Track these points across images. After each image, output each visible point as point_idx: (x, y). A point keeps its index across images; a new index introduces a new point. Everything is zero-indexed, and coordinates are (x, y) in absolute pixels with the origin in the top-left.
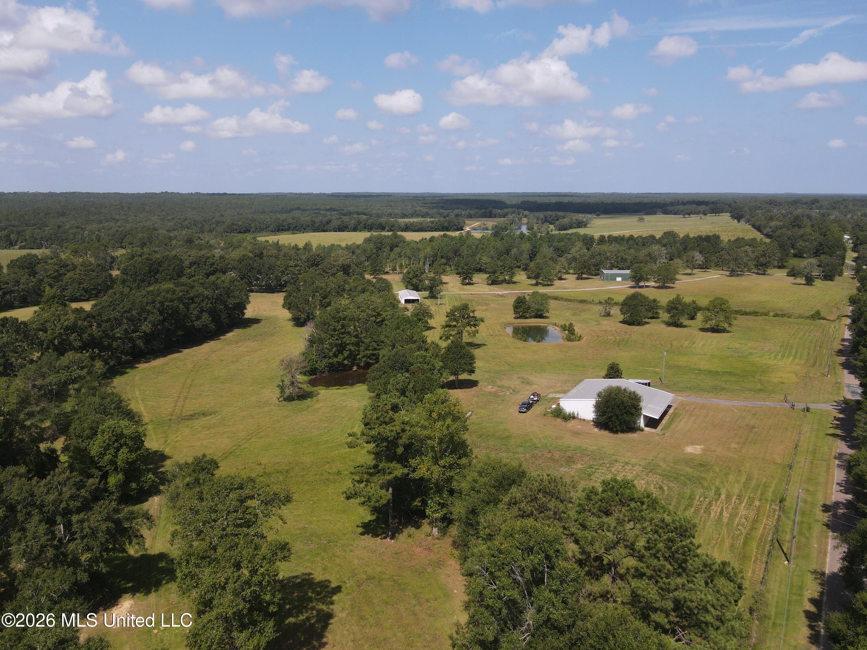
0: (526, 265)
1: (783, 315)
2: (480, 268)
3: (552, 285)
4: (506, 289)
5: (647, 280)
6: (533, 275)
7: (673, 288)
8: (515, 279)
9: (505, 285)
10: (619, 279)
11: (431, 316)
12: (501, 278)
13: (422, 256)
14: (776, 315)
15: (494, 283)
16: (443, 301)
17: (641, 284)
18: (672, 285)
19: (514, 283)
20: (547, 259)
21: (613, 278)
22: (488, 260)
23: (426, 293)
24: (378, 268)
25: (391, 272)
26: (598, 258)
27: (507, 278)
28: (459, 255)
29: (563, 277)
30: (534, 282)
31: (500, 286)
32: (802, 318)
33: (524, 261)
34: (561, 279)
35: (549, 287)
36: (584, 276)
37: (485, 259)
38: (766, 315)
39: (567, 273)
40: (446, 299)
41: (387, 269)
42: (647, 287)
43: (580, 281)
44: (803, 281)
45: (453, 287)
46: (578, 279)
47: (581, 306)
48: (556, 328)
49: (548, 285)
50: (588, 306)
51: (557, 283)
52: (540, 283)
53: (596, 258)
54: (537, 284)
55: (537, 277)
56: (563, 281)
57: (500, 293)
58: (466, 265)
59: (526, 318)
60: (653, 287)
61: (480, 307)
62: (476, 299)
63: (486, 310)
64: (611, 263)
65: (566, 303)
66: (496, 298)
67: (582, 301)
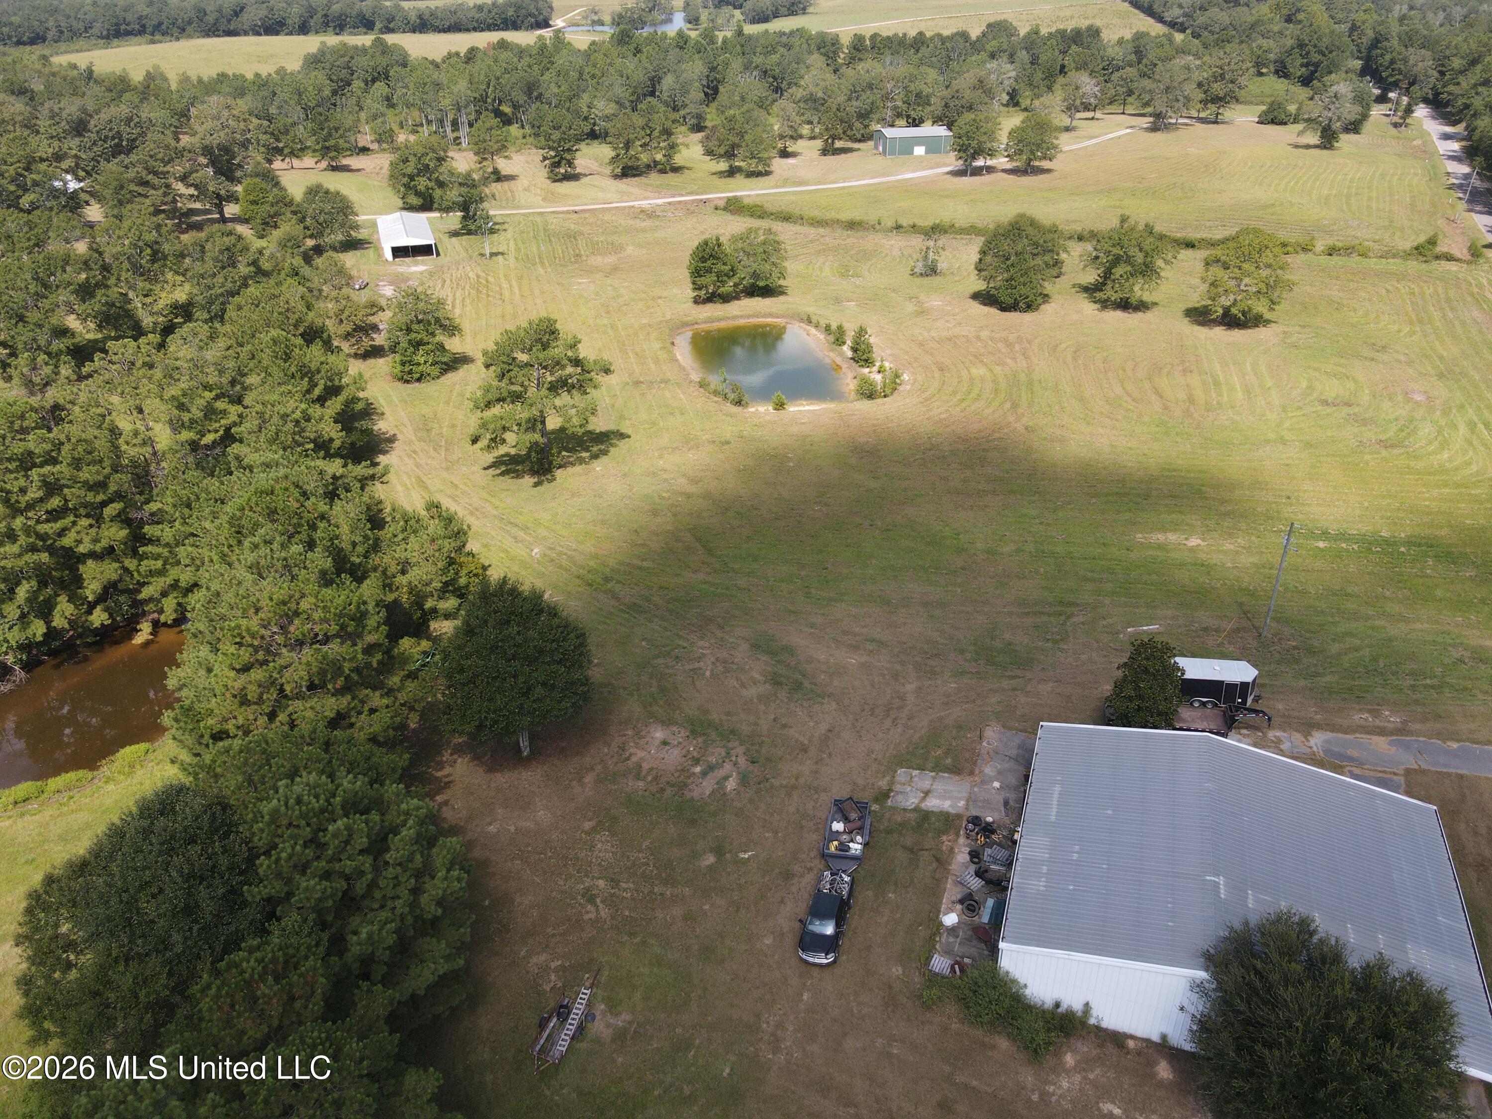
0: (700, 117)
1: (1348, 250)
2: (593, 131)
3: (768, 173)
4: (658, 191)
5: (991, 154)
6: (722, 150)
7: (1048, 171)
8: (679, 159)
9: (654, 178)
10: (919, 151)
11: (452, 329)
12: (644, 158)
13: (447, 101)
14: (1331, 251)
15: (628, 171)
16: (499, 242)
17: (980, 162)
18: (1045, 164)
19: (676, 170)
20: (751, 106)
21: (906, 147)
22: (611, 108)
23: (455, 219)
24: (332, 142)
25: (375, 146)
26: (868, 97)
27: (659, 157)
28: (539, 97)
29: (789, 150)
30: (723, 166)
31: (642, 179)
32: (1394, 256)
33: (692, 109)
34: (785, 154)
35: (761, 180)
36: (838, 144)
37: (603, 107)
38: (1305, 250)
39: (798, 137)
40: (509, 234)
41: (365, 139)
42: (990, 170)
43: (830, 159)
44: (1313, 138)
45: (527, 190)
46: (825, 152)
47: (852, 239)
48: (813, 331)
49: (759, 174)
50: (871, 240)
51: (779, 165)
52: (739, 170)
53: (864, 97)
54: (732, 172)
55: (730, 155)
56: (791, 161)
57: (644, 204)
58: (556, 128)
59: (726, 299)
60: (1004, 171)
61: (599, 259)
62: (586, 229)
63: (615, 269)
64: (895, 108)
65: (812, 231)
66: (638, 224)
67: (852, 225)
